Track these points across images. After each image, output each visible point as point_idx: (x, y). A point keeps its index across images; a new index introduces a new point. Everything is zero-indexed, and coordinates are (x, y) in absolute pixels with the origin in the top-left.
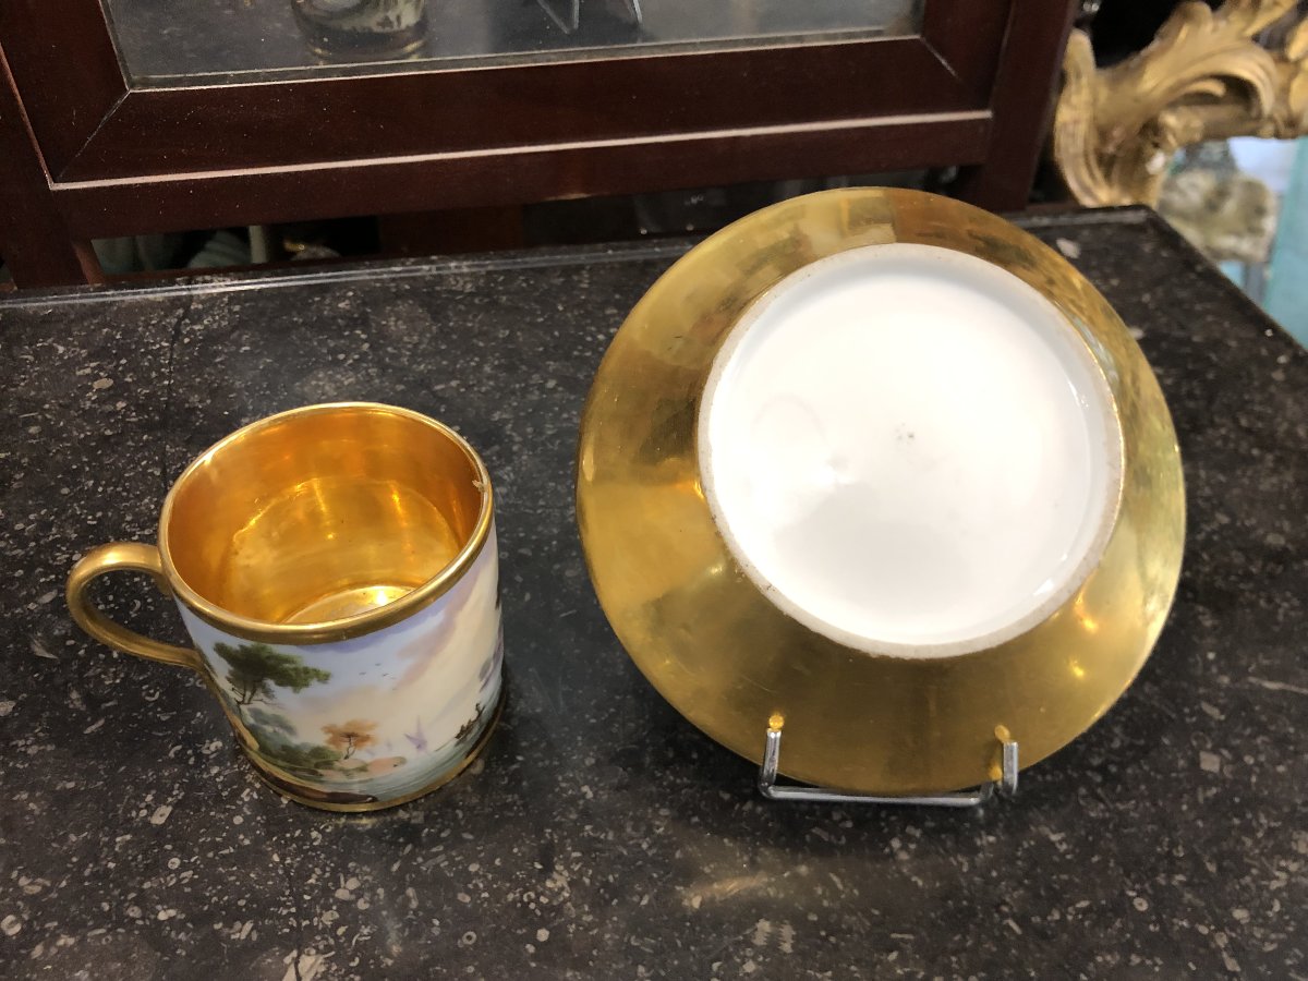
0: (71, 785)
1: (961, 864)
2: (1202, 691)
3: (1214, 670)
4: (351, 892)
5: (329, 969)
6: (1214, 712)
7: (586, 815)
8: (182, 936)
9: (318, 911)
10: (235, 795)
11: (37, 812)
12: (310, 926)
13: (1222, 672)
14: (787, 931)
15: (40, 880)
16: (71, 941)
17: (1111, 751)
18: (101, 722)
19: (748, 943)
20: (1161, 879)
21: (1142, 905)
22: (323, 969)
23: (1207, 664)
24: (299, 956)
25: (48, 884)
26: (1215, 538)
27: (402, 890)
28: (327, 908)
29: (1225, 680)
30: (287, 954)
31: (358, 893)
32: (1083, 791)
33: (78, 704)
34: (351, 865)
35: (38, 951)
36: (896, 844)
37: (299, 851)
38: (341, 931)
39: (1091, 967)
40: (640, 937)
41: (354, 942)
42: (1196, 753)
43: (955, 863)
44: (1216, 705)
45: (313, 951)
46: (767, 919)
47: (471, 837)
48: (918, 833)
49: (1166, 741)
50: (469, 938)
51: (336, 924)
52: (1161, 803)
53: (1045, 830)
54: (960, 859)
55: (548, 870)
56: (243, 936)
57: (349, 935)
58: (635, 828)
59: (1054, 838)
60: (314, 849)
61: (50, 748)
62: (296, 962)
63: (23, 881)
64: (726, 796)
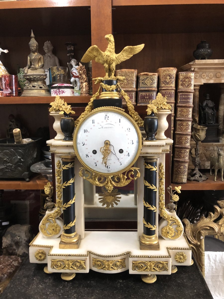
0: (54, 284)
2: (161, 294)
7: (97, 293)
8: (61, 296)
15: (51, 290)
16: (53, 295)
23: (163, 292)
27: (79, 296)
28: (73, 296)
34: (76, 294)
37: (72, 292)
47: (86, 293)
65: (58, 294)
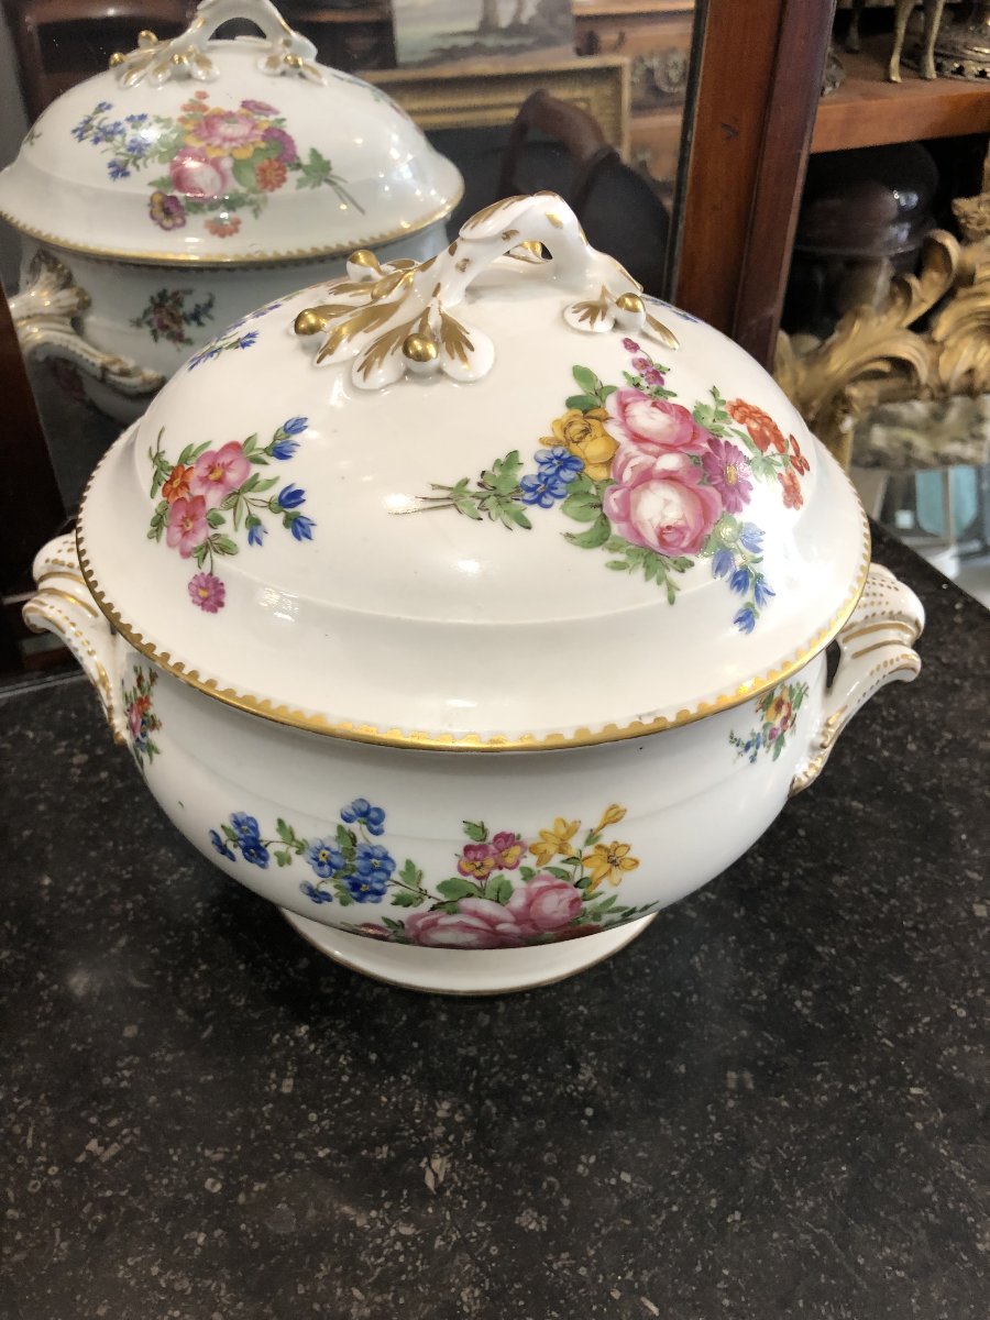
0: (210, 1078)
1: (844, 1010)
2: (964, 862)
3: (968, 847)
4: (448, 1111)
5: (453, 1165)
6: (975, 876)
7: (588, 1025)
8: (341, 1164)
9: (429, 1127)
10: (335, 1062)
11: (194, 1102)
12: (428, 1140)
13: (973, 847)
14: (747, 1075)
15: (220, 1149)
16: (263, 1186)
17: (916, 914)
18: (211, 1028)
19: (725, 1088)
20: (969, 994)
21: (962, 1013)
22: (449, 1166)
23: (963, 845)
24: (429, 1160)
25: (227, 1150)
26: (947, 751)
27: (482, 1103)
28: (435, 1125)
29: (976, 852)
30: (420, 1161)
31: (452, 1111)
32: (907, 945)
33: (186, 1017)
34: (440, 1093)
35: (242, 1198)
36: (798, 1004)
37: (399, 1092)
38: (451, 1138)
39: (942, 1058)
40: (653, 1100)
41: (463, 1143)
42: (970, 904)
43: (839, 1010)
44: (975, 871)
45: (438, 1156)
46: (732, 1070)
47: (515, 1057)
48: (809, 994)
49: (950, 901)
50: (541, 1124)
51: (446, 1135)
52: (956, 944)
53: (890, 976)
54: (843, 1006)
55: (576, 1069)
56: (385, 1156)
57: (458, 1139)
58: (625, 1028)
59: (897, 980)
60: (409, 1087)
61: (181, 1054)
62: (429, 1164)
63: (208, 1153)
64: (678, 995)
65: (299, 1156)
